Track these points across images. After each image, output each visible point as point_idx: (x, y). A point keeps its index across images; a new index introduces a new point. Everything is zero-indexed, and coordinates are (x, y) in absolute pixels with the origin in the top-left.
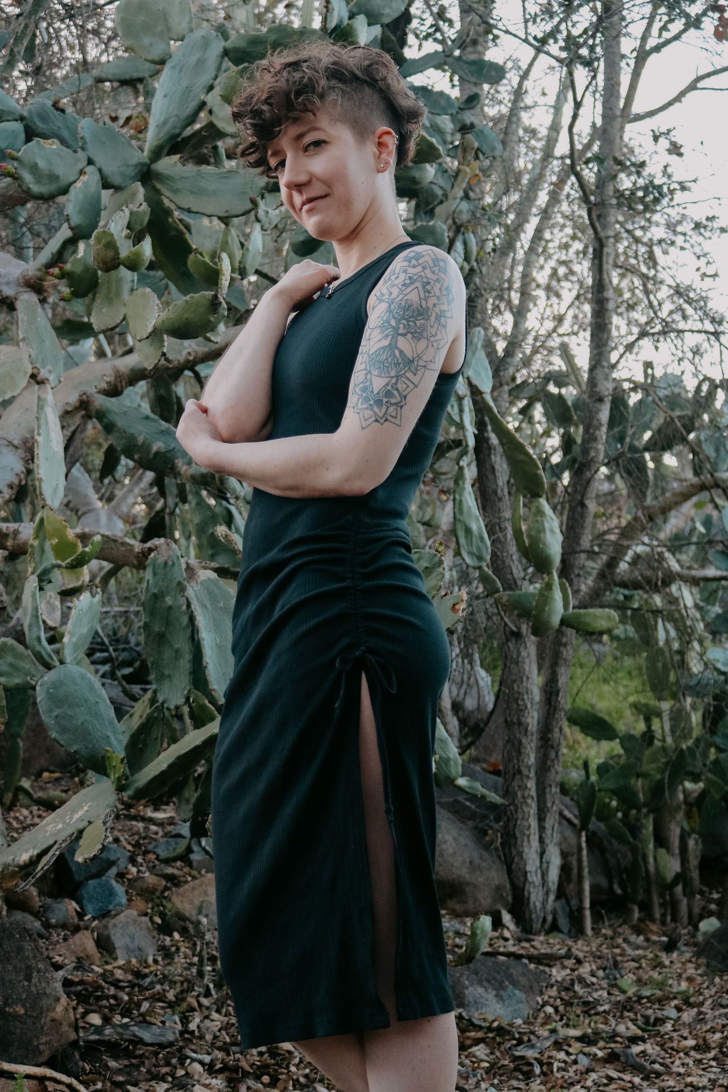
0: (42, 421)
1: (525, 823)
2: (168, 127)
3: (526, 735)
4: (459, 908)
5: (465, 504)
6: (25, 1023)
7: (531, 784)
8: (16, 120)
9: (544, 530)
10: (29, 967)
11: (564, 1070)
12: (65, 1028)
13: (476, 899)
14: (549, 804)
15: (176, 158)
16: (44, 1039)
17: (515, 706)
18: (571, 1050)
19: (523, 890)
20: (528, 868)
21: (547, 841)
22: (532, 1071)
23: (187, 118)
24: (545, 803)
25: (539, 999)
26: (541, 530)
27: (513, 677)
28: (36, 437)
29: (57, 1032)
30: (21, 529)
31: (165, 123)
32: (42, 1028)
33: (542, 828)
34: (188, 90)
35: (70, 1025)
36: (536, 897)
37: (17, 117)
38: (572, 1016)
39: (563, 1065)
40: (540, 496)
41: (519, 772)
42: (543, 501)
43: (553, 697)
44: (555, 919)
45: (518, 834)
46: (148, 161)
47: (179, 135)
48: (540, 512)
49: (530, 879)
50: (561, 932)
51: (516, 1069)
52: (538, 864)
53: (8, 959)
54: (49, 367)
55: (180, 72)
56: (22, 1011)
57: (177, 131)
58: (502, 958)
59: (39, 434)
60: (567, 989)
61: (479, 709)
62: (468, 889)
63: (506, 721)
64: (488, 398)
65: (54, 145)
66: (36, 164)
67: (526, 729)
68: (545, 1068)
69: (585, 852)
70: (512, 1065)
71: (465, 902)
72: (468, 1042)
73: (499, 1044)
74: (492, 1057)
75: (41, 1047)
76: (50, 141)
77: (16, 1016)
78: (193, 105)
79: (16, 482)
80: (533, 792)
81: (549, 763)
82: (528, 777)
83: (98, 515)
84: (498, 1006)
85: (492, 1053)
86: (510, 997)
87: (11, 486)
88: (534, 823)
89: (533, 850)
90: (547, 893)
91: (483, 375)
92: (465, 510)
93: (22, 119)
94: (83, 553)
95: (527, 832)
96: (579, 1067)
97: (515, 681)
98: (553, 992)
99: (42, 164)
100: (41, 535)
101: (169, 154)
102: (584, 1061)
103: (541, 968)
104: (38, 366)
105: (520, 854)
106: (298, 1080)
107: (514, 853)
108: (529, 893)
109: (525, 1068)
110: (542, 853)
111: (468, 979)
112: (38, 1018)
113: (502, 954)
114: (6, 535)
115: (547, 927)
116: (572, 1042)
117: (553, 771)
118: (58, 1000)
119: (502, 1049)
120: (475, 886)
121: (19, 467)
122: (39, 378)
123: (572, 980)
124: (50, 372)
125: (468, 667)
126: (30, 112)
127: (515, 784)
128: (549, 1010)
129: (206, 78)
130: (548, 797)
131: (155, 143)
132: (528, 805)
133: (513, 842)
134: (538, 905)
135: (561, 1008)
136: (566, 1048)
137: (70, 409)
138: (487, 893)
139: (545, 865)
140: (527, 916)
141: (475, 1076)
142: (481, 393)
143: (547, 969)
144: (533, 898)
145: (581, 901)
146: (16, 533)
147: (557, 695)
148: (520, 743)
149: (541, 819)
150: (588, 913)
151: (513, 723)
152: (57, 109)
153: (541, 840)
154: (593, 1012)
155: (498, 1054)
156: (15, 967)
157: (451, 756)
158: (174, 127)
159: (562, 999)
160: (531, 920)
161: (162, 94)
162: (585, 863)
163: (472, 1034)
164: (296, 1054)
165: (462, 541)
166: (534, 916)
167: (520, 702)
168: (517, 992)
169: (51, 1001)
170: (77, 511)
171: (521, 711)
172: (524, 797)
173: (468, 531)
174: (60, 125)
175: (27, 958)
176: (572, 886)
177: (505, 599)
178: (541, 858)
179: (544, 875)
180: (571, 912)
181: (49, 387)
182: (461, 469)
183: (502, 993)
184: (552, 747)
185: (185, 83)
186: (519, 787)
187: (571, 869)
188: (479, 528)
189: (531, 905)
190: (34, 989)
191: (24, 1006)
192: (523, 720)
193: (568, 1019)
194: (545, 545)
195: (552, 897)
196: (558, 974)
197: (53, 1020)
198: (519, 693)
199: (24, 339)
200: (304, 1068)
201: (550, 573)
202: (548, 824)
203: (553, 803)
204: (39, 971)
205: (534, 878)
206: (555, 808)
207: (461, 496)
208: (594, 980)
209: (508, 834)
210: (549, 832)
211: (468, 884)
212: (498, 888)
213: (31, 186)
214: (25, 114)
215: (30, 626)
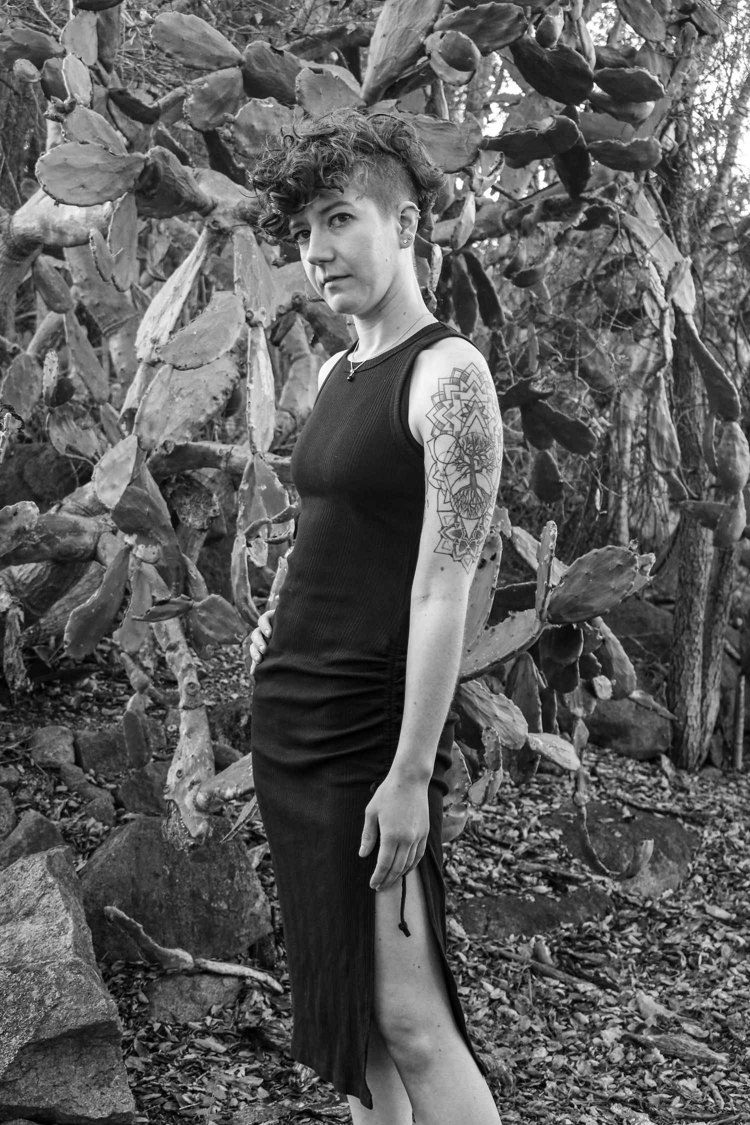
0: (255, 368)
1: (690, 674)
2: (385, 69)
3: (698, 594)
4: (622, 747)
5: (659, 413)
6: (227, 917)
7: (699, 639)
8: (234, 66)
9: (734, 454)
10: (232, 866)
11: (709, 962)
12: (262, 921)
13: (638, 740)
14: (714, 654)
15: (392, 102)
16: (244, 931)
17: (689, 567)
18: (716, 936)
19: (683, 732)
20: (689, 714)
21: (709, 687)
22: (678, 961)
23: (405, 61)
24: (710, 653)
25: (690, 865)
26: (732, 453)
27: (690, 540)
28: (248, 385)
29: (256, 926)
30: (233, 452)
31: (383, 65)
32: (243, 921)
33: (705, 675)
34: (407, 30)
35: (267, 919)
36: (694, 738)
37: (235, 62)
38: (719, 890)
39: (707, 955)
40: (734, 420)
41: (689, 627)
42: (737, 426)
43: (727, 557)
44: (709, 754)
45: (682, 683)
46: (363, 103)
47: (397, 77)
48: (732, 436)
49: (690, 723)
50: (715, 766)
51: (664, 958)
52: (698, 709)
53: (214, 858)
54: (262, 309)
55: (400, 10)
56: (225, 907)
57: (395, 73)
58: (659, 816)
59: (251, 382)
60: (715, 856)
61: (654, 537)
62: (632, 732)
63: (680, 580)
64: (690, 320)
65: (269, 104)
66: (253, 126)
67: (699, 589)
68: (690, 959)
69: (743, 695)
70: (660, 953)
71: (628, 743)
72: (622, 922)
73: (650, 925)
74: (643, 941)
75: (242, 939)
76: (266, 100)
77: (220, 911)
78: (411, 47)
79: (231, 387)
80: (700, 646)
81: (717, 616)
82: (696, 633)
83: (308, 361)
84: (652, 879)
85: (644, 936)
86: (663, 869)
87: (225, 393)
88: (698, 674)
89: (695, 698)
90: (704, 733)
91: (687, 295)
92: (658, 418)
93: (240, 63)
94: (290, 509)
95: (691, 682)
96: (722, 960)
97: (692, 544)
98: (703, 859)
99: (258, 126)
100: (251, 479)
101: (386, 97)
102: (727, 950)
103: (694, 828)
104: (252, 309)
105: (683, 701)
106: (467, 973)
107: (677, 698)
108: (688, 735)
109: (672, 958)
110: (704, 696)
111: (626, 852)
112: (239, 913)
113: (659, 812)
114: (220, 458)
115: (701, 762)
116: (718, 925)
117: (720, 624)
118: (257, 896)
119: (653, 931)
120: (639, 729)
121: (234, 373)
122: (252, 321)
123: (721, 843)
124: (263, 313)
125: (646, 497)
126: (248, 56)
127: (684, 638)
128: (699, 879)
129: (425, 20)
130: (713, 647)
131: (372, 86)
132: (694, 658)
133: (677, 689)
134: (695, 745)
135: (710, 878)
136: (711, 931)
137: (283, 312)
138: (649, 735)
139: (704, 708)
140: (684, 754)
141: (626, 967)
142: (683, 314)
143: (699, 830)
144: (691, 739)
145: (735, 735)
146: (229, 455)
147: (731, 555)
148: (692, 601)
149: (705, 667)
150: (740, 748)
151: (687, 583)
152: (276, 51)
153: (704, 687)
154: (738, 886)
155: (649, 937)
156: (220, 866)
157: (628, 673)
158: (392, 70)
159: (711, 868)
160: (688, 758)
161: (381, 33)
162: (742, 700)
163: (628, 911)
164: (467, 941)
165: (653, 447)
166: (691, 754)
167: (695, 564)
168: (670, 863)
169: (251, 898)
170: (290, 356)
171: (695, 572)
172: (691, 650)
173: (660, 438)
174: (278, 68)
175: (231, 857)
176: (727, 719)
177: (690, 507)
178: (702, 701)
179: (703, 715)
180: (725, 743)
181: (261, 330)
182: (657, 380)
183: (657, 865)
184: (722, 602)
185: (404, 23)
186: (688, 641)
187: (728, 703)
188: (671, 435)
189: (689, 746)
190: (236, 887)
191: (227, 902)
192: (696, 580)
193: (716, 893)
194: (734, 467)
195: (708, 736)
196: (709, 836)
197: (252, 915)
198: (695, 556)
199: (239, 280)
200: (473, 956)
201: (736, 493)
202: (711, 672)
203: (718, 653)
204: (241, 869)
205: (695, 722)
206: (719, 657)
207: (655, 405)
208: (742, 843)
209: (673, 682)
210: (711, 679)
211: (633, 727)
212: (660, 730)
213: (247, 149)
214: (244, 58)
215: (238, 586)
